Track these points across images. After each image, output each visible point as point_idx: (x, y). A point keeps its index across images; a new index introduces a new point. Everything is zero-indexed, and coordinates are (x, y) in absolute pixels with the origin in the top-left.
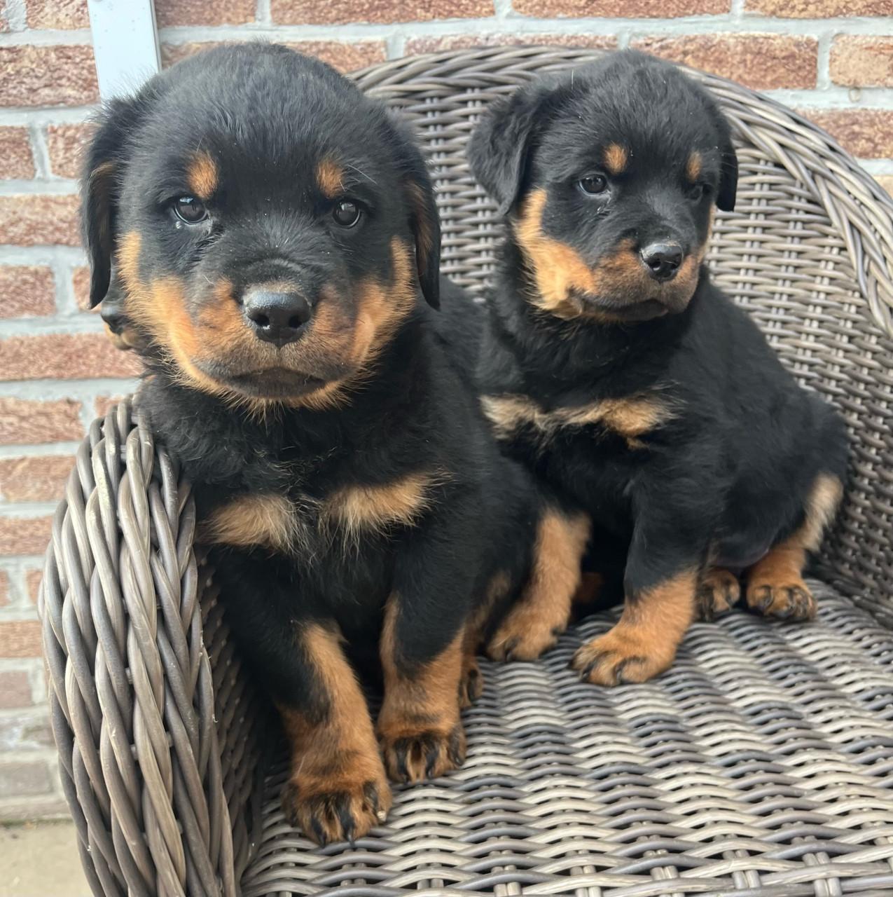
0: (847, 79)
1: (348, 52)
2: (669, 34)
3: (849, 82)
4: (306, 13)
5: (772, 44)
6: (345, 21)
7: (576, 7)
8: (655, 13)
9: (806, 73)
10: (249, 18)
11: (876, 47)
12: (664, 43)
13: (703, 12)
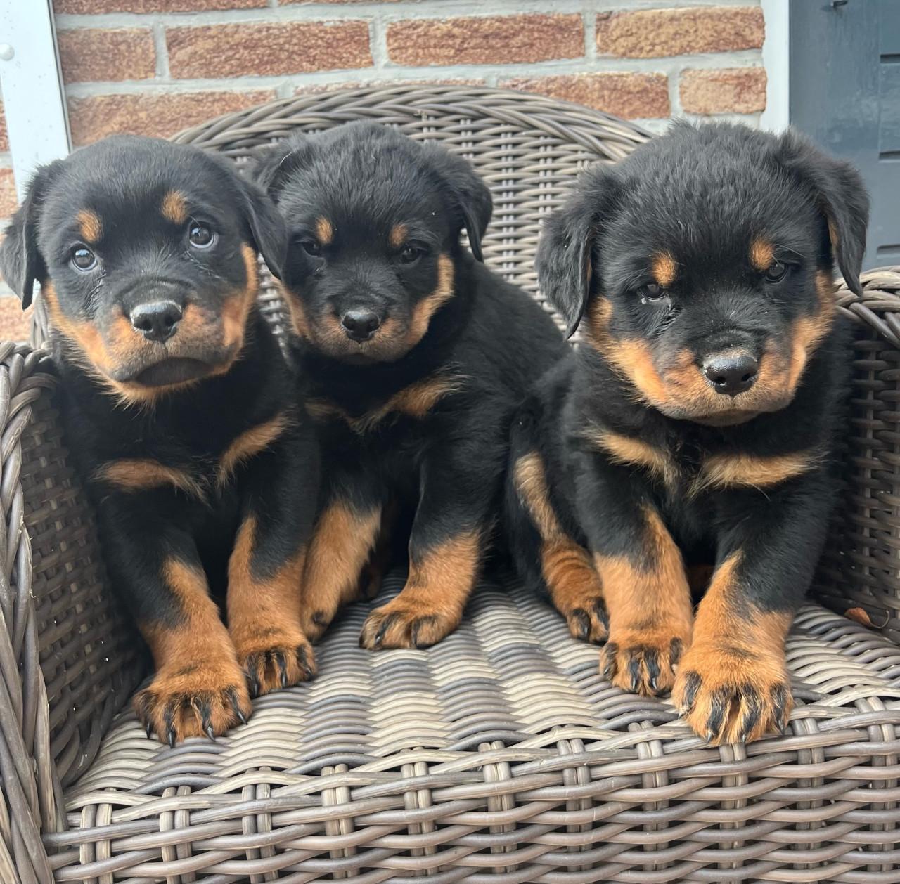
0: (697, 108)
1: (242, 99)
2: (532, 77)
3: (700, 110)
4: (202, 69)
5: (625, 81)
6: (238, 74)
7: (446, 56)
8: (517, 59)
9: (659, 104)
10: (149, 74)
11: (720, 78)
12: (529, 84)
13: (560, 57)
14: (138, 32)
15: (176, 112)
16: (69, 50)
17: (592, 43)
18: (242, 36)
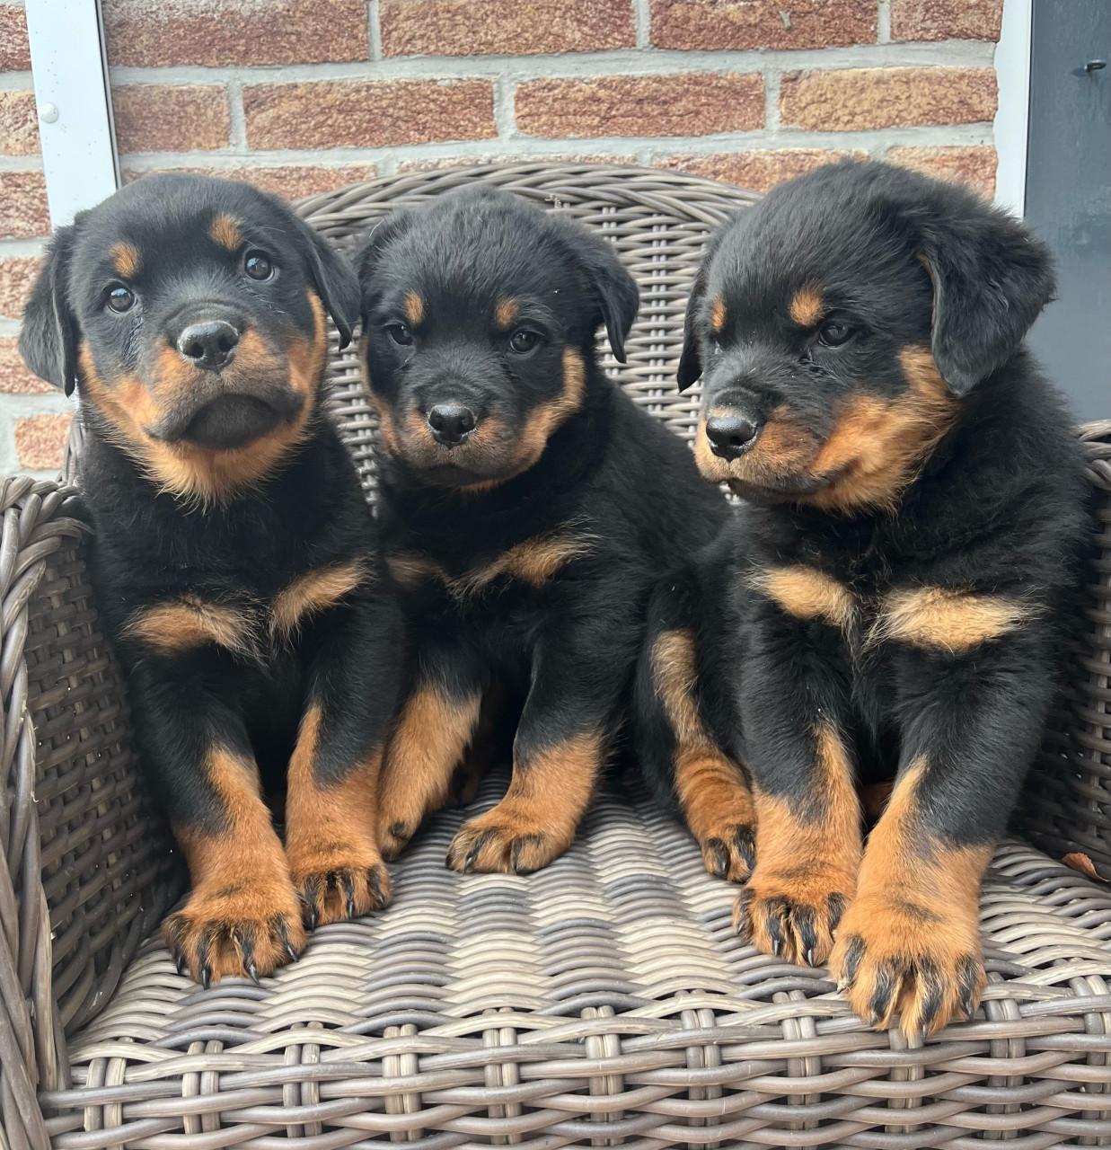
1: (334, 177)
2: (697, 153)
4: (286, 137)
5: (814, 161)
6: (330, 145)
7: (588, 126)
8: (678, 132)
10: (221, 143)
11: (937, 159)
12: (690, 163)
13: (733, 128)
14: (210, 89)
16: (125, 111)
17: (775, 111)
18: (336, 96)
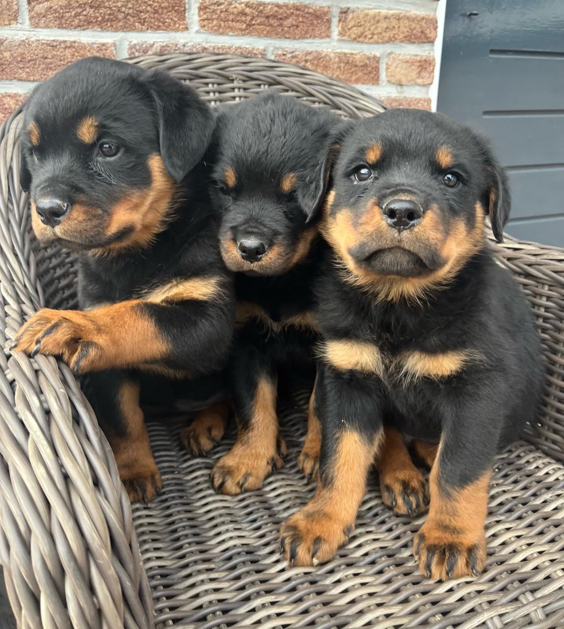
0: (395, 80)
1: (88, 49)
2: (296, 49)
3: (397, 81)
4: (56, 20)
5: (355, 58)
6: (85, 27)
7: (240, 29)
8: (287, 36)
9: (373, 76)
11: (410, 61)
12: (294, 54)
13: (315, 37)
15: (34, 54)
17: (335, 30)
